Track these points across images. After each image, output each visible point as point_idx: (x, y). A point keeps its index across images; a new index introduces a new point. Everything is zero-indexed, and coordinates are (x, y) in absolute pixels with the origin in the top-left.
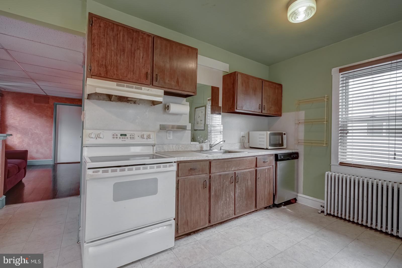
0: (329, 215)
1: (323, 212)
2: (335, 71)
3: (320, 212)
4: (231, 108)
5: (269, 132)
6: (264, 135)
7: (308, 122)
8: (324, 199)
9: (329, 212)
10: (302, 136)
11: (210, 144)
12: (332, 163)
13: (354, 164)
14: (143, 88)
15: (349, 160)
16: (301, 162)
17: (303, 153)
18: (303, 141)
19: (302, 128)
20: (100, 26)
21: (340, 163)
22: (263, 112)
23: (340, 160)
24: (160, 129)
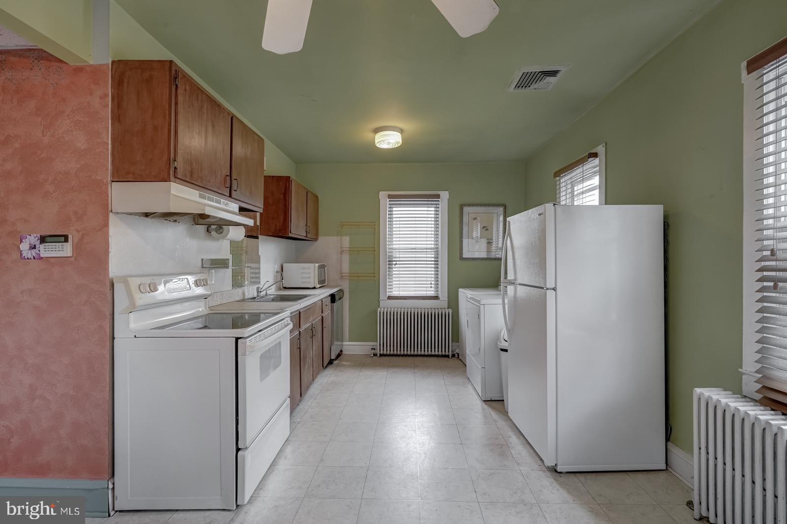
0: (381, 355)
1: (375, 355)
2: (383, 195)
3: (372, 355)
4: (280, 230)
5: (317, 265)
6: (310, 269)
7: (353, 251)
8: (377, 342)
9: (382, 353)
10: (346, 268)
11: (258, 288)
12: (381, 298)
13: (400, 297)
14: (222, 200)
15: (395, 293)
16: (346, 301)
17: (348, 290)
18: (348, 275)
19: (346, 258)
20: (186, 90)
21: (388, 297)
22: (308, 236)
23: (388, 294)
24: (203, 267)
